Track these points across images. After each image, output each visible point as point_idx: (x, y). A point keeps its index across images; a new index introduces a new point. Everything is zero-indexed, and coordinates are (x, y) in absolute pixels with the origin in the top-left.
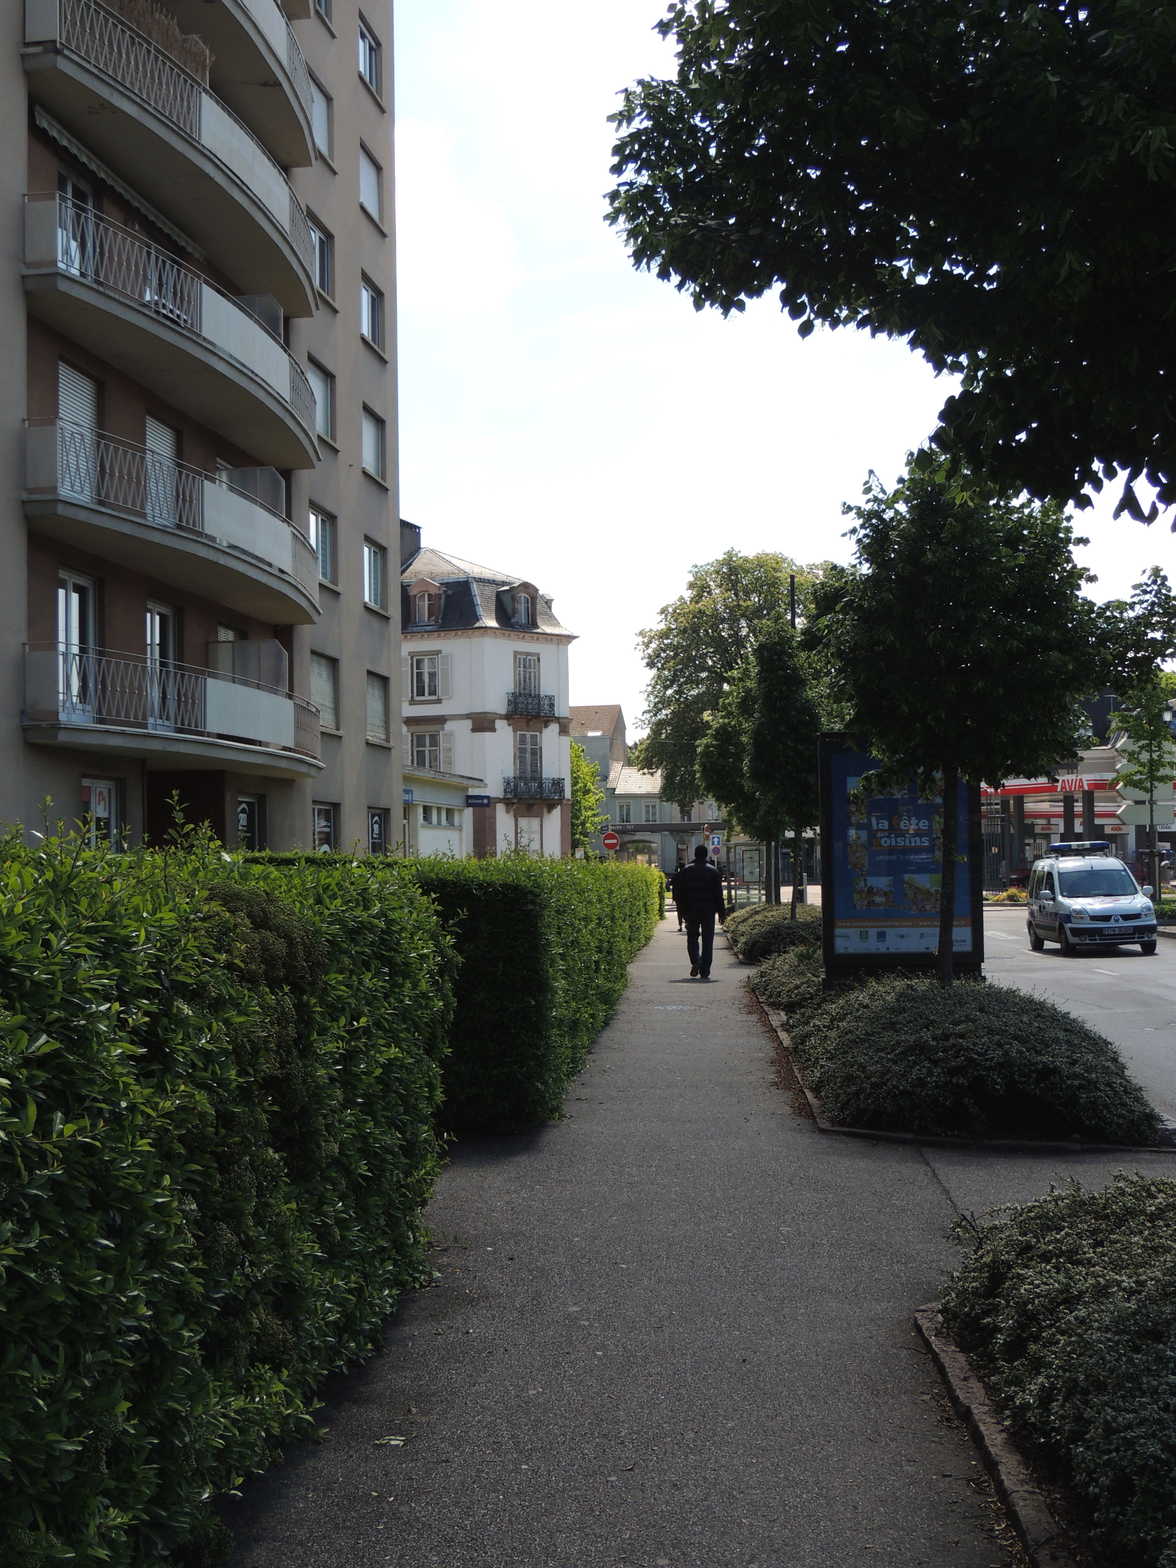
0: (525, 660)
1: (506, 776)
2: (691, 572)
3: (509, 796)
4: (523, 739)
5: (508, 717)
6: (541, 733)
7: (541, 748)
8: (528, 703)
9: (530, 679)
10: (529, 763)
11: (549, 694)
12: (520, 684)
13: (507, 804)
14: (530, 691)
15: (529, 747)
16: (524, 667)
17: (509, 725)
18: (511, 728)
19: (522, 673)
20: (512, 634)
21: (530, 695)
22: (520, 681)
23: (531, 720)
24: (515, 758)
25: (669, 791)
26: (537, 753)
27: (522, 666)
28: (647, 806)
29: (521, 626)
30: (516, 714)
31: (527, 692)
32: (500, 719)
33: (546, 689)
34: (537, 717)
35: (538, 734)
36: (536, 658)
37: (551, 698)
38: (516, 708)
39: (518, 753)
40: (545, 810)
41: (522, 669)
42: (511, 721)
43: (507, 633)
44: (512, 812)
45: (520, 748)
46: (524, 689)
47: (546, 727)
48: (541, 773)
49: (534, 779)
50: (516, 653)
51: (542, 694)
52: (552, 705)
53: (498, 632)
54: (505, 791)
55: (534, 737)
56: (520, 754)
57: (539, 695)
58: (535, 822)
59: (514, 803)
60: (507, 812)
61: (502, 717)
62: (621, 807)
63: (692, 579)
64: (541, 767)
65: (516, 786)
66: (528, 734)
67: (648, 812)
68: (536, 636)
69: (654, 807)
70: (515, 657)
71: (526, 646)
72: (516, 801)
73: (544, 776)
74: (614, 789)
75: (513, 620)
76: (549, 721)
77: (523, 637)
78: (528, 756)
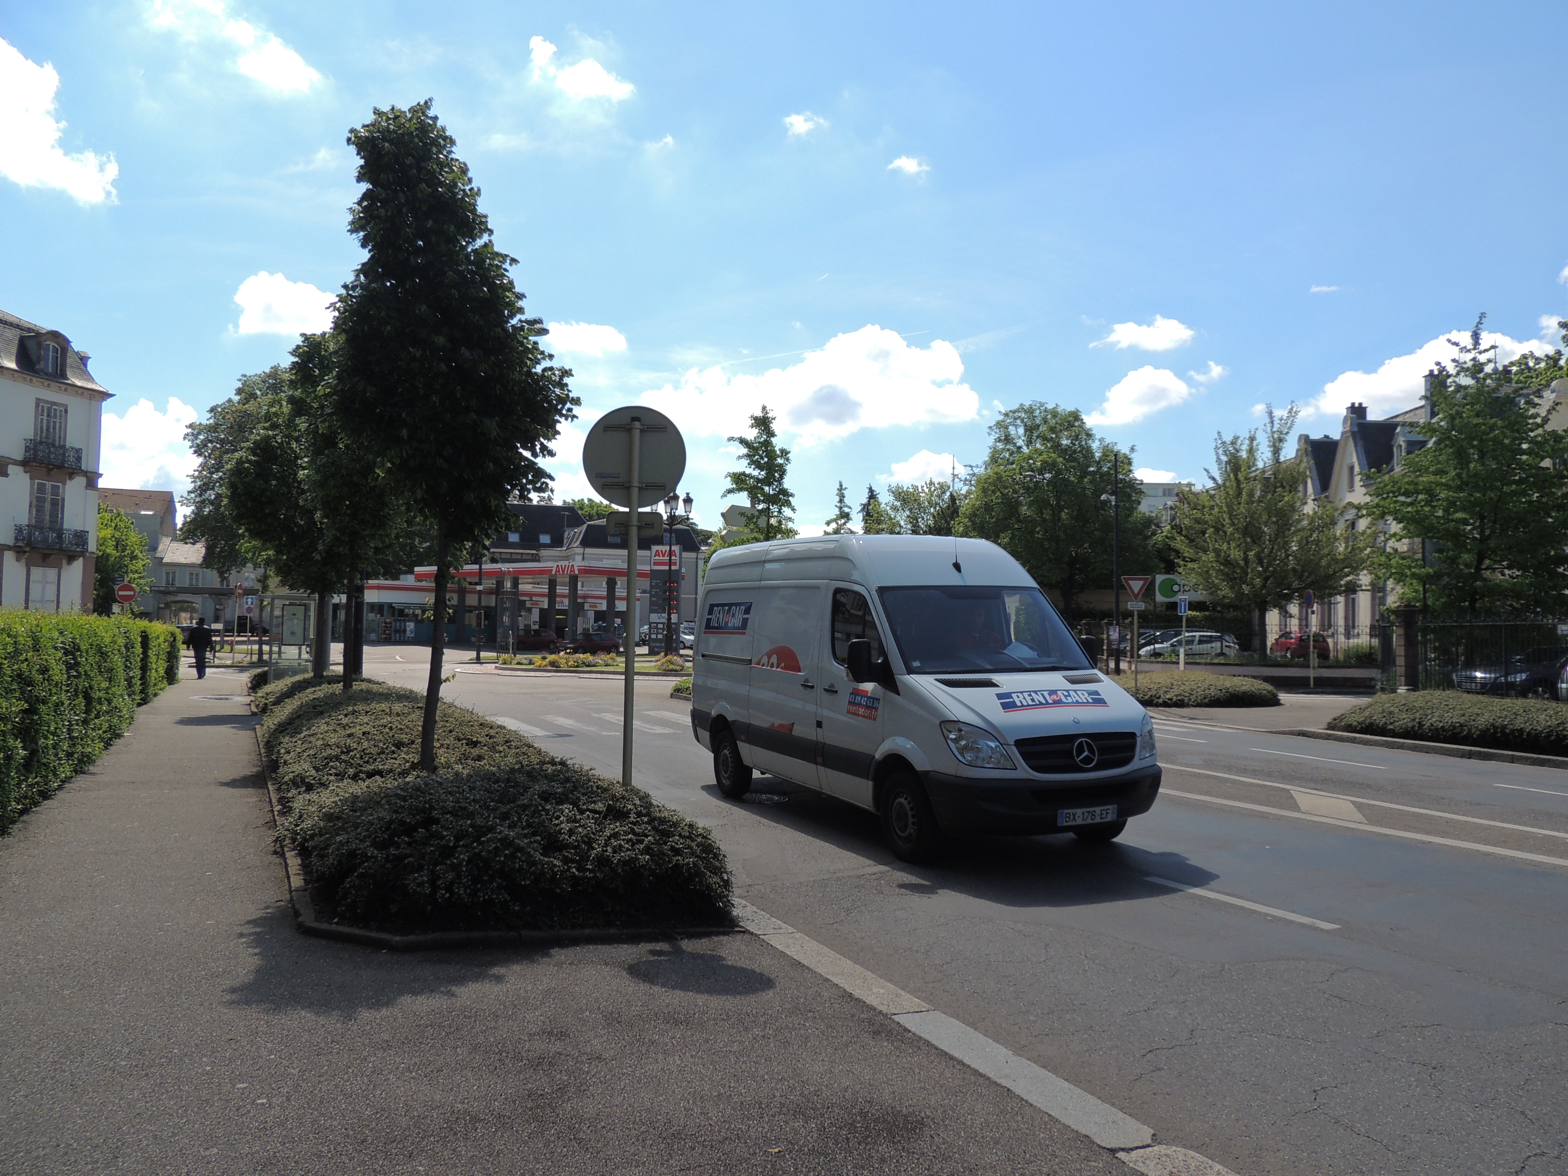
0: (49, 409)
1: (18, 523)
2: (240, 380)
3: (20, 544)
4: (41, 489)
5: (24, 464)
6: (64, 484)
7: (63, 500)
8: (50, 452)
9: (54, 428)
10: (48, 513)
11: (77, 446)
12: (42, 432)
13: (18, 552)
14: (54, 440)
15: (49, 497)
16: (48, 416)
17: (26, 472)
18: (27, 476)
19: (45, 421)
20: (34, 379)
21: (54, 445)
22: (42, 428)
23: (52, 469)
24: (30, 506)
25: (208, 560)
26: (57, 504)
27: (45, 414)
28: (192, 574)
29: (46, 374)
30: (35, 461)
31: (50, 441)
32: (15, 464)
33: (73, 439)
34: (61, 467)
35: (60, 484)
36: (63, 409)
37: (78, 451)
38: (35, 454)
39: (34, 502)
40: (64, 562)
41: (45, 417)
42: (28, 469)
43: (29, 378)
44: (23, 560)
45: (37, 497)
46: (47, 438)
47: (71, 478)
48: (62, 524)
49: (52, 529)
50: (38, 401)
51: (68, 445)
52: (79, 459)
53: (16, 375)
54: (16, 539)
55: (55, 489)
56: (37, 503)
57: (64, 446)
58: (52, 573)
59: (25, 552)
60: (18, 560)
61: (16, 463)
62: (168, 574)
63: (241, 386)
64: (62, 518)
65: (30, 534)
66: (49, 484)
67: (191, 579)
68: (64, 387)
69: (197, 575)
70: (37, 405)
71: (51, 394)
72: (27, 549)
73: (65, 527)
74: (162, 559)
75: (37, 367)
76: (74, 473)
77: (49, 386)
78: (47, 506)
